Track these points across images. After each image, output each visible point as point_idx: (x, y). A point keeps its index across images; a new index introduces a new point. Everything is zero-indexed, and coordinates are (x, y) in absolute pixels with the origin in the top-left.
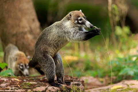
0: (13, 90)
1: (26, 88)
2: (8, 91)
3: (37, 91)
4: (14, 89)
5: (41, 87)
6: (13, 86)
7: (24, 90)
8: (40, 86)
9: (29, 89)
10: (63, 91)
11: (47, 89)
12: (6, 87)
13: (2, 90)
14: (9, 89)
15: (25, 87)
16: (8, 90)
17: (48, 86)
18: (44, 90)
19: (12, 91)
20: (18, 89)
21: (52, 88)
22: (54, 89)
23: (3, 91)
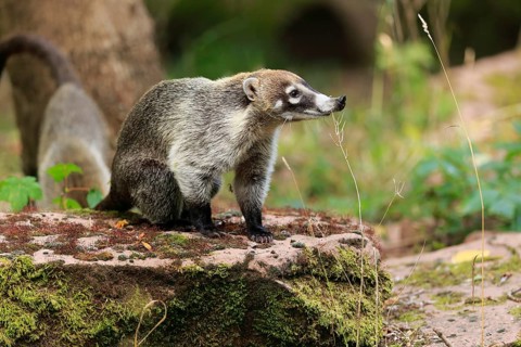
0: (128, 262)
1: (173, 253)
2: (109, 263)
3: (215, 263)
4: (131, 257)
5: (227, 250)
6: (125, 246)
7: (168, 261)
8: (223, 248)
9: (187, 256)
10: (307, 265)
11: (250, 257)
12: (100, 248)
13: (87, 263)
14: (111, 258)
15: (171, 250)
16: (107, 259)
17: (255, 247)
18: (242, 261)
19: (123, 264)
20: (144, 259)
21: (269, 254)
22: (276, 257)
23: (91, 263)
